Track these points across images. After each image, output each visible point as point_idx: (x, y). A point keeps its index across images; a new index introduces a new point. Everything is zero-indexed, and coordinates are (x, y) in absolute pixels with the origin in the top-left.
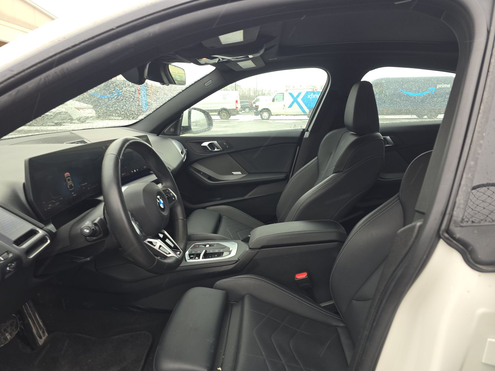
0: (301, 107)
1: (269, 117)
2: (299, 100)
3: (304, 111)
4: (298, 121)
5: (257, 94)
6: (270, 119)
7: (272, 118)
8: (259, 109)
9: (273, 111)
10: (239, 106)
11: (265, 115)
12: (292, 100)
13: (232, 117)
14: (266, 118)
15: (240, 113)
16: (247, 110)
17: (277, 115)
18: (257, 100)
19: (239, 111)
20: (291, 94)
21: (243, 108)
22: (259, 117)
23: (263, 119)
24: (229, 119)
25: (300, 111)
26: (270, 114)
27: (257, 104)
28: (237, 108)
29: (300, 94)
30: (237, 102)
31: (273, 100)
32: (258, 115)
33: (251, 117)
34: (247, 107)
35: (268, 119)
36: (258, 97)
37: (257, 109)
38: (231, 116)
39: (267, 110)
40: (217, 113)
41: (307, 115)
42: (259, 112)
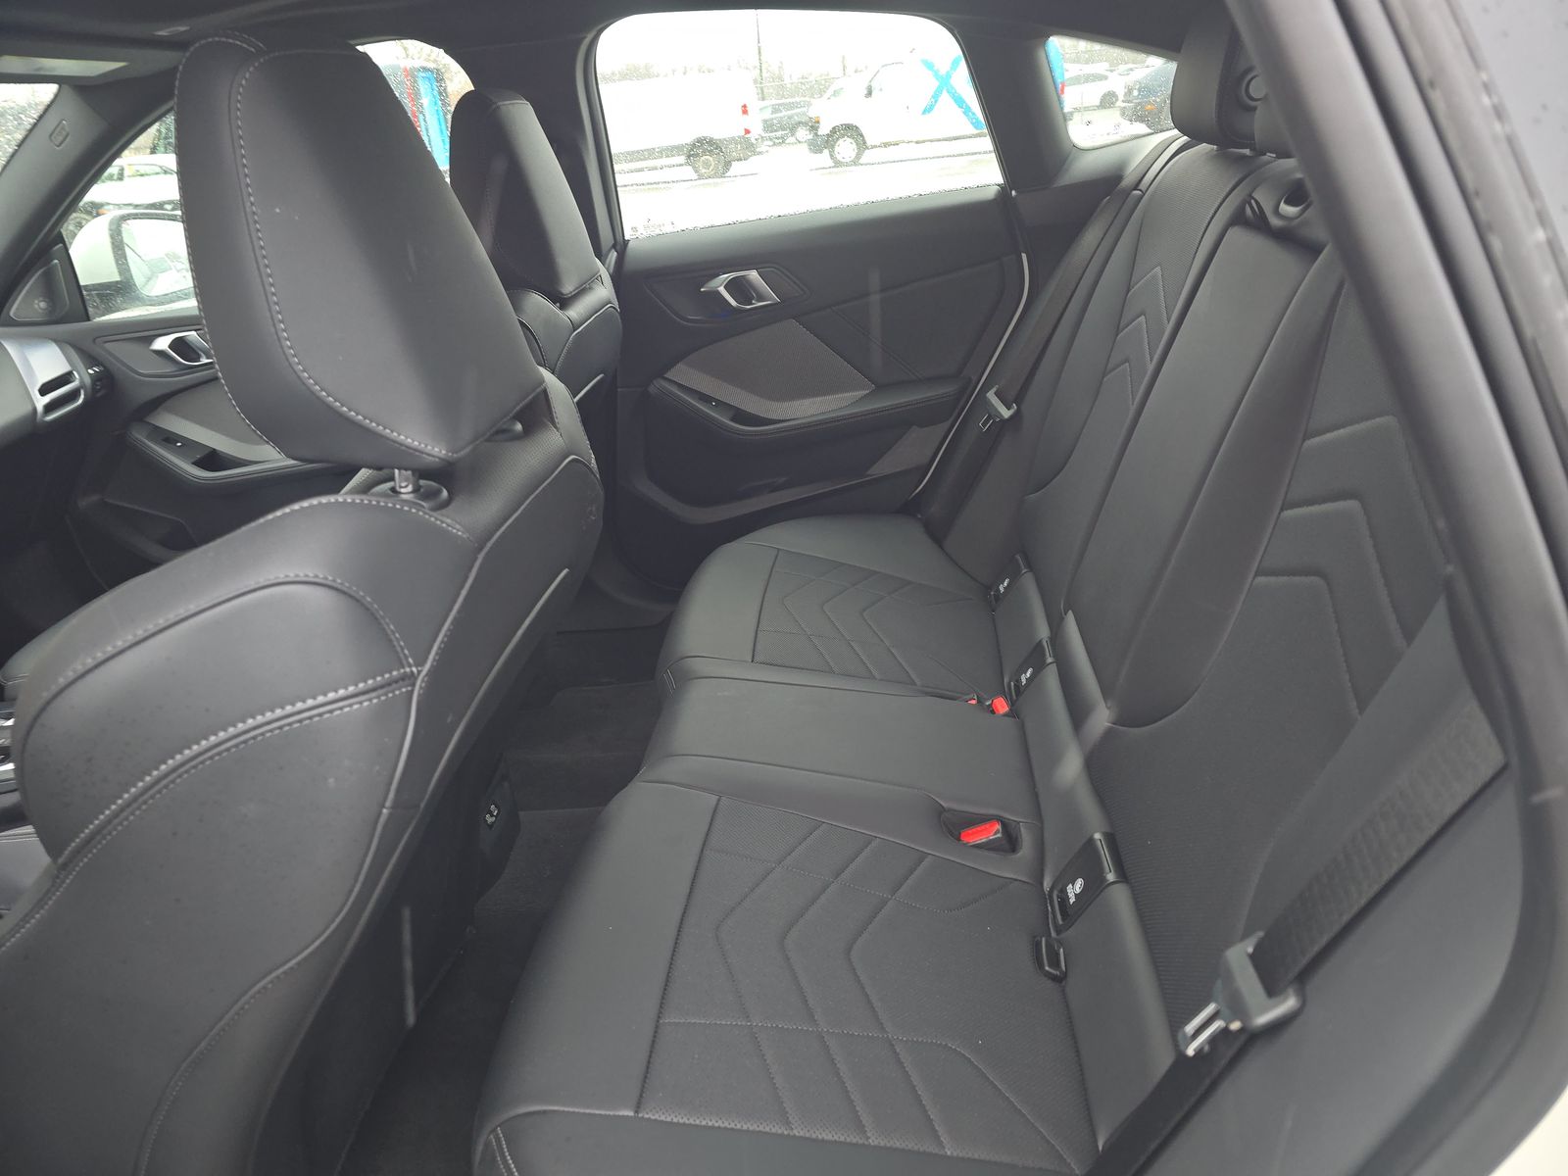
0: (966, 110)
1: (858, 156)
2: (958, 82)
3: (973, 122)
6: (861, 161)
7: (868, 156)
8: (824, 130)
9: (870, 134)
10: (754, 124)
11: (846, 147)
12: (934, 84)
13: (736, 168)
14: (848, 160)
15: (761, 149)
17: (886, 145)
19: (754, 141)
20: (929, 65)
22: (823, 158)
23: (838, 164)
24: (727, 175)
25: (961, 123)
26: (862, 145)
27: (813, 111)
28: (747, 132)
30: (745, 109)
31: (869, 94)
32: (821, 152)
33: (796, 154)
35: (855, 162)
37: (817, 129)
38: (735, 164)
39: (850, 130)
40: (682, 159)
41: (984, 134)
42: (825, 142)
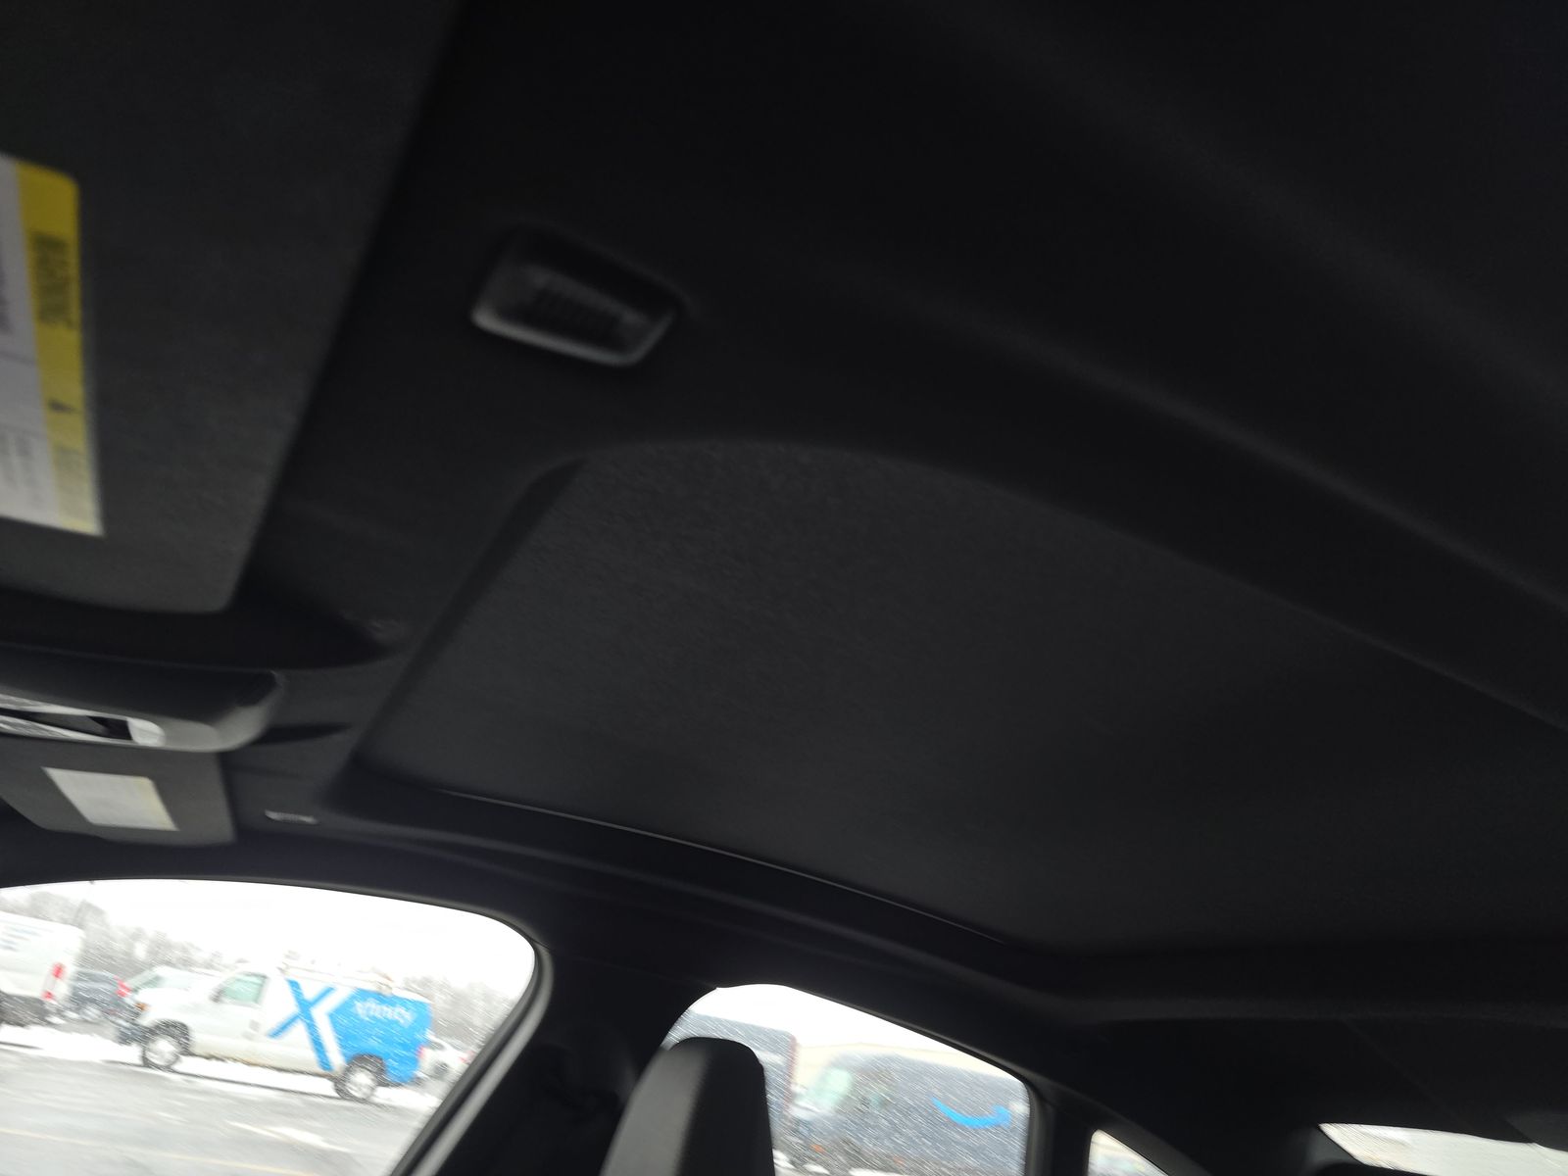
0: (318, 1045)
1: (175, 1061)
2: (320, 1014)
3: (325, 1063)
4: (295, 1100)
5: (163, 953)
6: (176, 1068)
7: (185, 1064)
8: (147, 1020)
9: (200, 1038)
10: (62, 989)
11: (164, 1047)
12: (292, 1009)
14: (159, 1062)
15: (55, 1020)
16: (92, 1012)
17: (209, 1057)
18: (155, 982)
19: (51, 1009)
20: (294, 985)
21: (78, 1001)
22: (132, 1053)
23: (146, 1063)
25: (308, 1056)
26: (184, 1049)
27: (143, 996)
28: (49, 996)
29: (328, 991)
30: (58, 972)
31: (218, 997)
32: (132, 1044)
33: (100, 1047)
34: (93, 1001)
35: (167, 1067)
36: (161, 971)
37: (137, 1015)
39: (177, 1031)
41: (331, 1078)
42: (138, 1034)
